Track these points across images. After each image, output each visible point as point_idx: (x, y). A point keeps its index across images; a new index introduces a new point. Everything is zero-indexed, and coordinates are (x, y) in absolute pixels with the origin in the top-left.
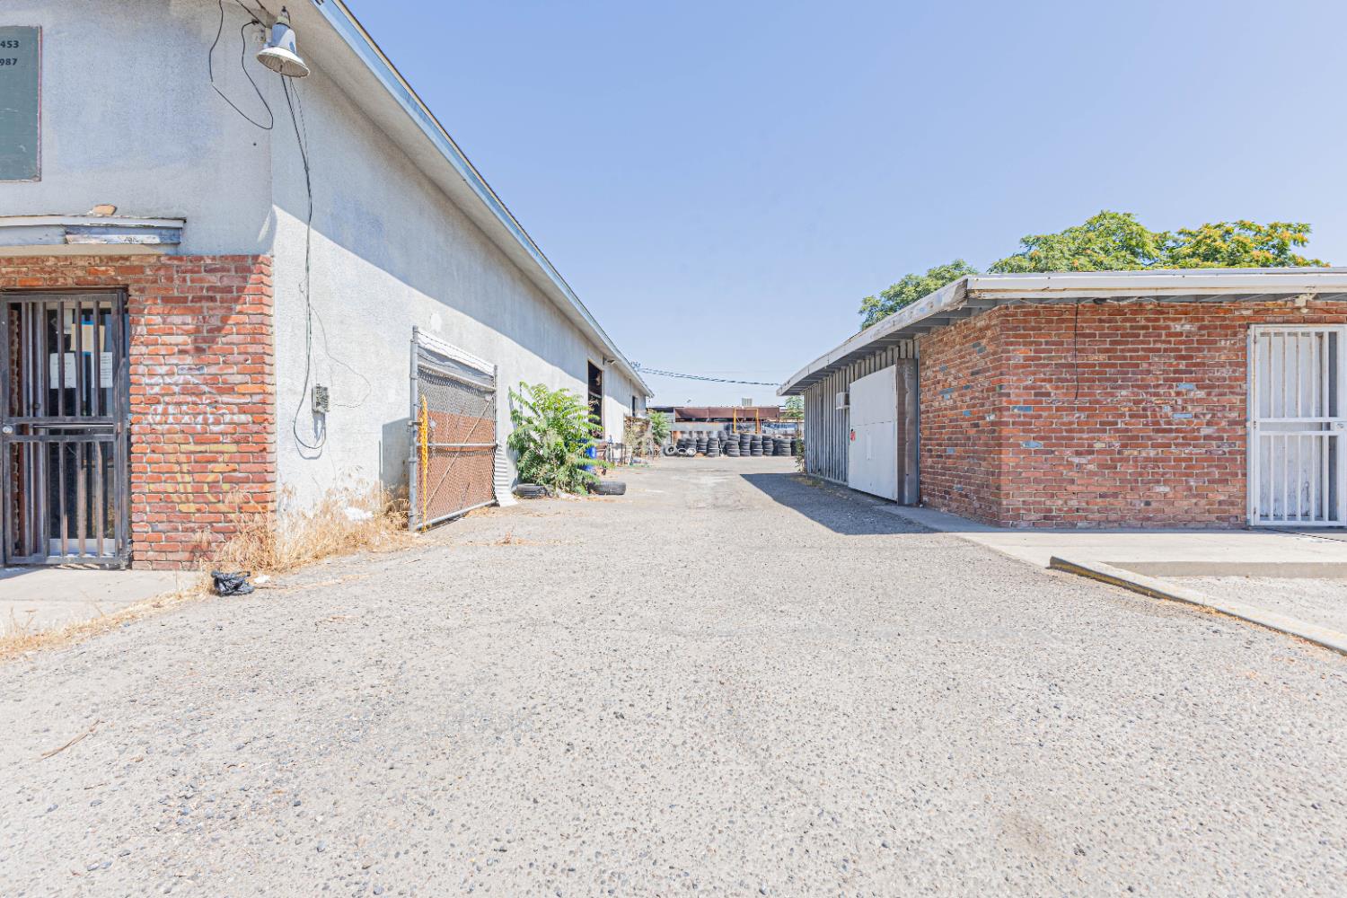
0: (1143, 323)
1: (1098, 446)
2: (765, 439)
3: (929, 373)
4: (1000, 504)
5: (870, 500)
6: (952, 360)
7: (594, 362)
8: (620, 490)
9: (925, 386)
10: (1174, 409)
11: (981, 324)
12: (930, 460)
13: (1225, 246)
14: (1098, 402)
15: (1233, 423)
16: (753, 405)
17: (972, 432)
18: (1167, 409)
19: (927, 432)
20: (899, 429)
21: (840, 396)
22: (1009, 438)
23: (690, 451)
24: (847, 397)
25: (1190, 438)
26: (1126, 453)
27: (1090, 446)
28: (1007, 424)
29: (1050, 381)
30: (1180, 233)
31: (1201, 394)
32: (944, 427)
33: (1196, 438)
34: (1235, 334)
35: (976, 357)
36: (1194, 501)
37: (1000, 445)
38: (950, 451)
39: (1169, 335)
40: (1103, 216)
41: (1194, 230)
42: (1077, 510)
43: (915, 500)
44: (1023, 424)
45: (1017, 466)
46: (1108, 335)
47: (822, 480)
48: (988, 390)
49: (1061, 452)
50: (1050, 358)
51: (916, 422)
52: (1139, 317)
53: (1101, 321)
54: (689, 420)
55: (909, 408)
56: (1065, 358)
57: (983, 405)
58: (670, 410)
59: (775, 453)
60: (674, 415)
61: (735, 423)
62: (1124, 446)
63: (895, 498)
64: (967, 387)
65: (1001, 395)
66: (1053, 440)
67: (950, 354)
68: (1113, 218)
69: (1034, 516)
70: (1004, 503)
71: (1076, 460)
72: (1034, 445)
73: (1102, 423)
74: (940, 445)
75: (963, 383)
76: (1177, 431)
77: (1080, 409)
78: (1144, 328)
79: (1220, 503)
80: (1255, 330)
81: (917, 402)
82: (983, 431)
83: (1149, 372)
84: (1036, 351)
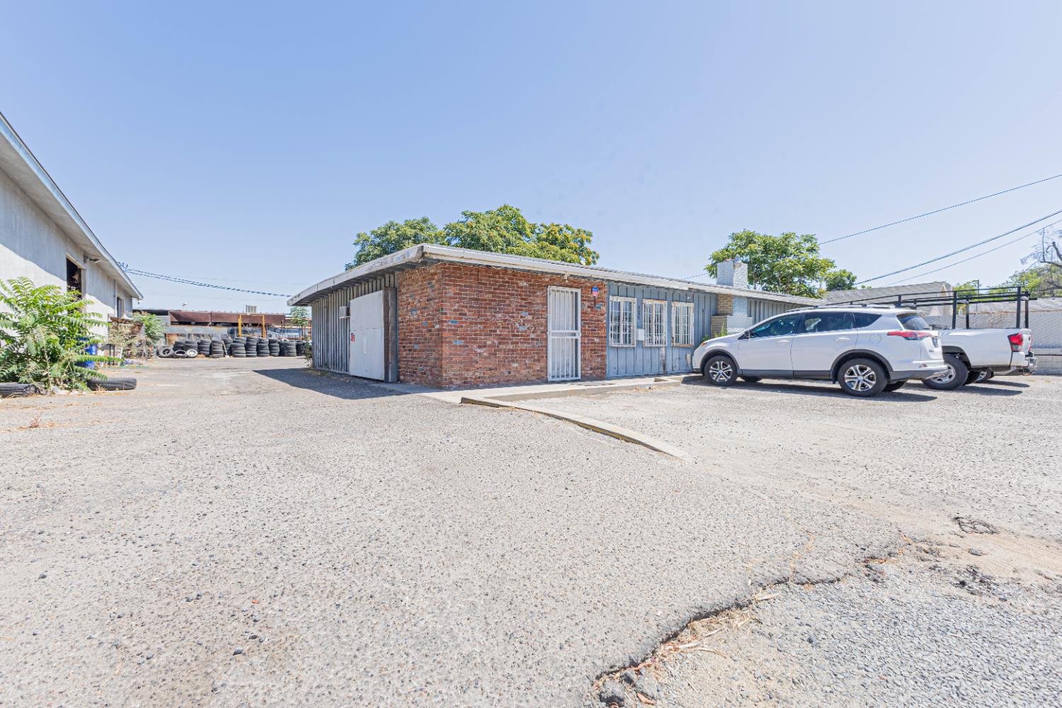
0: (507, 280)
1: (489, 343)
2: (270, 342)
3: (404, 297)
4: (442, 376)
5: (366, 381)
6: (417, 291)
7: (73, 259)
8: (129, 385)
9: (402, 305)
10: (520, 325)
11: (432, 271)
12: (404, 353)
13: (560, 237)
14: (488, 320)
15: (542, 332)
16: (258, 312)
17: (428, 335)
18: (517, 325)
19: (402, 336)
20: (385, 333)
21: (343, 309)
22: (446, 338)
23: (189, 353)
24: (348, 310)
25: (526, 340)
26: (501, 346)
27: (485, 343)
28: (445, 330)
29: (466, 307)
30: (541, 226)
31: (530, 318)
32: (412, 332)
33: (529, 339)
34: (543, 289)
35: (429, 290)
36: (528, 370)
37: (442, 342)
38: (416, 347)
39: (518, 287)
40: (505, 207)
41: (547, 225)
42: (479, 378)
43: (395, 380)
44: (453, 330)
45: (451, 354)
46: (493, 285)
47: (328, 372)
48: (436, 310)
49: (472, 346)
50: (466, 295)
51: (396, 328)
52: (506, 277)
53: (489, 277)
54: (189, 323)
55: (391, 319)
56: (474, 295)
57: (433, 319)
58: (164, 313)
59: (282, 354)
60: (168, 318)
61: (240, 327)
62: (500, 343)
63: (383, 378)
64: (425, 308)
65: (442, 314)
66: (468, 339)
67: (416, 287)
68: (510, 210)
69: (459, 382)
70: (444, 375)
71: (479, 351)
72: (459, 343)
73: (490, 331)
74: (410, 343)
75: (423, 305)
76: (522, 336)
77: (481, 323)
78: (508, 282)
79: (538, 371)
80: (550, 288)
81: (396, 315)
82: (433, 335)
83: (509, 305)
84: (460, 290)
